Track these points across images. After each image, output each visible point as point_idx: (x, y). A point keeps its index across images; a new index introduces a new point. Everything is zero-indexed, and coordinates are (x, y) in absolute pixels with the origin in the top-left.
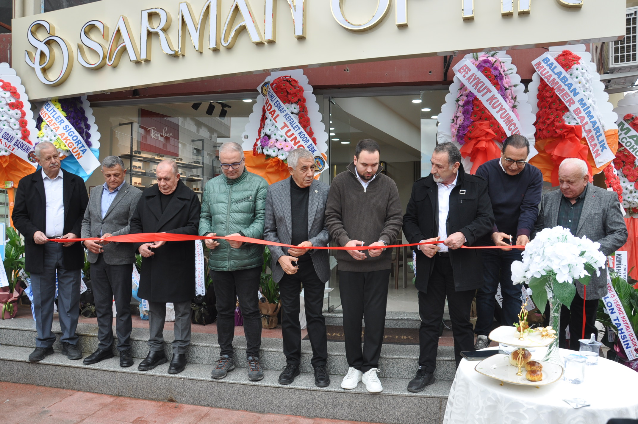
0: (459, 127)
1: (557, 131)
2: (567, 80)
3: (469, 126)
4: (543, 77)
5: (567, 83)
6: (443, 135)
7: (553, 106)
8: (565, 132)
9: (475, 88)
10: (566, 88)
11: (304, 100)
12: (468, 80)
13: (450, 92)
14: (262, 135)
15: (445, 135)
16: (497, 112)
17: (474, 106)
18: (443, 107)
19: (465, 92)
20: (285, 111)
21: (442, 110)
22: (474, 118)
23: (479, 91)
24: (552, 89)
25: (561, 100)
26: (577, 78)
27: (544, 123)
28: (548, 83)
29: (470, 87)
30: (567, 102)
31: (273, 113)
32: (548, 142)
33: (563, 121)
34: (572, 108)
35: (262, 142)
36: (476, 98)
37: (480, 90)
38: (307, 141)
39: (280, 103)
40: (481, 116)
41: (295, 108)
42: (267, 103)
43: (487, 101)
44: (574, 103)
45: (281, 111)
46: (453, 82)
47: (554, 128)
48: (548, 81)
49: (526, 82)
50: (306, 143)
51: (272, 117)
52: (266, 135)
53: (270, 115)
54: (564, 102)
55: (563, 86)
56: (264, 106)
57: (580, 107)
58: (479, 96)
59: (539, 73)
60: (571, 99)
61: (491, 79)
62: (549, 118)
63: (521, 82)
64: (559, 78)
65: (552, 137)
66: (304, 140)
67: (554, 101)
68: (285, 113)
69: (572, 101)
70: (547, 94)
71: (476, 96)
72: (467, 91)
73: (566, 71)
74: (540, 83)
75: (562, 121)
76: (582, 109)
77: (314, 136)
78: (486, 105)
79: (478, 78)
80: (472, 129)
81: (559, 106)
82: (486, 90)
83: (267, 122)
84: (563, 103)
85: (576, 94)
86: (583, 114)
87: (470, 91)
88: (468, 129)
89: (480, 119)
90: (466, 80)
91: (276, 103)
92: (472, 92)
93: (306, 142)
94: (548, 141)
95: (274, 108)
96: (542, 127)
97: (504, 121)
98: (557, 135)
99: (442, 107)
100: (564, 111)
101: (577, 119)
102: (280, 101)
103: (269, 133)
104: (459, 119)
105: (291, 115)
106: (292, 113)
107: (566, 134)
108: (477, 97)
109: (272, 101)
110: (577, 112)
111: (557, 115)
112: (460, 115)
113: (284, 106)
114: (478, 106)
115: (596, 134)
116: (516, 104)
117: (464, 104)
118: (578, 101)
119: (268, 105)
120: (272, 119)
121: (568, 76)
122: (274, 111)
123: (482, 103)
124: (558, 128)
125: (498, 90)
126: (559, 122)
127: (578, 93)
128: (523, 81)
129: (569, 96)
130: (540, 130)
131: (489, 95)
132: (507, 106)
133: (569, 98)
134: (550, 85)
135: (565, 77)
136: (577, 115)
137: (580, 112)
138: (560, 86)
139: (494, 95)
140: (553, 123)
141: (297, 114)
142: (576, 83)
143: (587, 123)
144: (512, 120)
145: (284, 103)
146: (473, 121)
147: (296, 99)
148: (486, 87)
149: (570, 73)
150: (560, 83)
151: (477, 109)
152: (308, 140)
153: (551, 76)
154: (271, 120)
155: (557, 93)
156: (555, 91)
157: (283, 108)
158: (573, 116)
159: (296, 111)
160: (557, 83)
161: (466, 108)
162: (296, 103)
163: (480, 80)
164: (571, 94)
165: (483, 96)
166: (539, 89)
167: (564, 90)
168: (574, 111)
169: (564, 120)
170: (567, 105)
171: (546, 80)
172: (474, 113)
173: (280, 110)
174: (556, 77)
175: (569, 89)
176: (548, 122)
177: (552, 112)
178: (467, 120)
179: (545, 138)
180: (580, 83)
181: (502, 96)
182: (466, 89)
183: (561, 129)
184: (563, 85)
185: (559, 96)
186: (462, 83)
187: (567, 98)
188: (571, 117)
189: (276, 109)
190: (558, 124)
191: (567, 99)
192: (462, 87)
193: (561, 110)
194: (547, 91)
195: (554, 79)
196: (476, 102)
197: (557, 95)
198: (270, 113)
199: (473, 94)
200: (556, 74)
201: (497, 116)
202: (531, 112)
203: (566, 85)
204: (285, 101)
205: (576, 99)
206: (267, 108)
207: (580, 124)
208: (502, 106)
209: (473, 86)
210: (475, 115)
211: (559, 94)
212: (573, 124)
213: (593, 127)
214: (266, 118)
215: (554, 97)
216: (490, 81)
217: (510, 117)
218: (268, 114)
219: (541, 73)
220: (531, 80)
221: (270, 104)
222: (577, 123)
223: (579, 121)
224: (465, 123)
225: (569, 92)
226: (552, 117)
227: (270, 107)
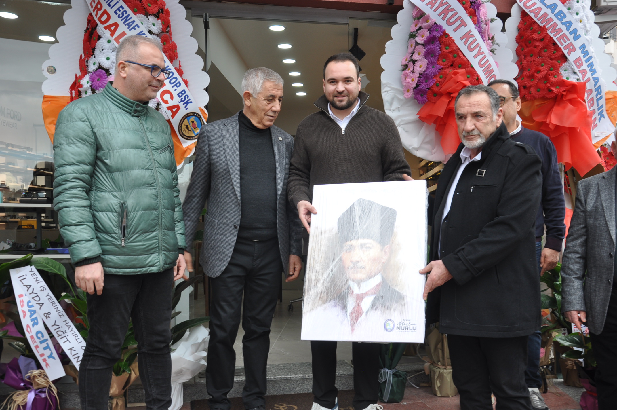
0: (419, 77)
1: (553, 89)
2: (565, 16)
3: (436, 76)
4: (527, 11)
5: (565, 20)
6: (389, 89)
7: (543, 53)
8: (564, 91)
9: (443, 19)
10: (564, 28)
11: (168, 13)
12: (430, 6)
13: (397, 23)
14: (92, 68)
15: (392, 89)
16: (475, 57)
17: (443, 46)
18: (388, 44)
19: (426, 24)
20: (138, 27)
21: (386, 50)
22: (443, 63)
23: (449, 24)
24: (543, 29)
25: (557, 44)
26: (577, 14)
27: (532, 77)
28: (536, 20)
29: (434, 17)
30: (565, 48)
31: (112, 28)
32: (537, 105)
33: (559, 74)
34: (571, 58)
35: (92, 80)
36: (445, 34)
37: (451, 21)
38: (178, 85)
39: (126, 12)
40: (453, 62)
41: (154, 25)
42: (100, 9)
43: (462, 38)
44: (574, 50)
45: (129, 26)
46: (402, 8)
47: (549, 85)
48: (536, 17)
49: (504, 16)
50: (175, 87)
51: (112, 35)
52: (100, 67)
53: (108, 33)
54: (562, 47)
55: (560, 25)
56: (91, 14)
57: (582, 56)
58: (449, 30)
59: (521, 4)
60: (571, 44)
61: (466, 6)
62: (540, 71)
63: (497, 16)
64: (552, 12)
65: (544, 98)
66: (172, 82)
67: (546, 47)
68: (138, 30)
69: (571, 47)
70: (536, 36)
71: (445, 31)
72: (430, 23)
73: (563, 3)
74: (520, 19)
75: (558, 76)
76: (583, 60)
77: (185, 77)
78: (460, 44)
79: (447, 3)
80: (440, 80)
81: (554, 53)
82: (459, 23)
83: (102, 43)
84: (560, 49)
85: (577, 37)
86: (585, 67)
87: (435, 23)
88: (435, 79)
89: (452, 65)
90: (427, 5)
91: (118, 9)
92: (438, 23)
93: (176, 85)
94: (537, 103)
95: (114, 19)
96: (527, 83)
97: (483, 71)
98: (552, 95)
99: (386, 46)
100: (559, 61)
101: (578, 73)
102: (126, 8)
103: (106, 64)
104: (417, 64)
105: (148, 34)
106: (150, 32)
107: (564, 93)
108: (447, 32)
109: (109, 5)
110: (578, 64)
111: (552, 66)
112: (420, 58)
113: (137, 18)
114: (449, 45)
115: (597, 96)
116: (495, 46)
117: (425, 41)
118: (580, 48)
119: (100, 13)
120: (112, 39)
121: (565, 10)
122: (116, 25)
123: (453, 41)
124: (554, 84)
125: (475, 24)
126: (554, 76)
127: (579, 36)
128: (499, 15)
129: (569, 40)
130: (525, 87)
131: (463, 31)
132: (485, 49)
133: (568, 42)
134: (539, 22)
135: (561, 11)
136: (579, 67)
137: (582, 64)
138: (555, 25)
139: (470, 31)
140: (546, 78)
141: (157, 35)
142: (577, 21)
143: (588, 80)
144: (492, 71)
145: (135, 13)
146: (442, 69)
147: (155, 9)
148: (460, 17)
149: (568, 6)
150: (555, 20)
151: (447, 50)
152: (179, 83)
153: (540, 9)
154: (109, 42)
155: (552, 35)
156: (548, 32)
157: (134, 22)
158: (573, 69)
159: (156, 29)
160: (551, 20)
161: (431, 48)
162: (157, 16)
163: (450, 6)
164: (571, 37)
165: (455, 30)
166: (519, 29)
167: (560, 30)
168: (575, 62)
169: (561, 73)
170: (565, 52)
171: (532, 15)
172: (443, 56)
173: (128, 24)
174: (548, 11)
175: (568, 29)
176: (539, 76)
177: (543, 62)
178: (431, 67)
179: (534, 99)
180: (581, 22)
181: (479, 32)
182: (427, 19)
183: (558, 87)
184: (559, 23)
185: (555, 39)
186: (420, 10)
187: (565, 42)
188: (570, 71)
189: (120, 22)
190: (553, 79)
191: (565, 44)
192: (420, 15)
193: (556, 59)
194: (534, 32)
195: (545, 15)
196: (444, 39)
197: (551, 38)
198: (106, 28)
199: (440, 27)
200: (548, 7)
201: (474, 63)
202: (512, 61)
203: (563, 24)
204: (135, 9)
205: (577, 44)
206: (99, 19)
207: (582, 81)
208: (480, 48)
209: (439, 15)
210: (444, 60)
211: (555, 36)
212: (573, 79)
213: (595, 85)
214: (99, 38)
215: (547, 41)
216: (465, 8)
217: (490, 65)
218: (101, 29)
219: (525, 4)
220: (509, 15)
221: (105, 12)
222: (578, 79)
223: (580, 76)
224: (429, 70)
225: (567, 34)
226: (544, 70)
227: (105, 17)
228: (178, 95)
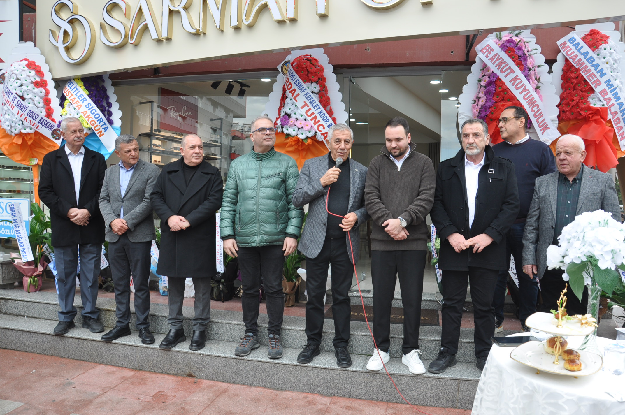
0: (481, 108)
1: (581, 112)
2: (594, 60)
3: (491, 107)
4: (568, 58)
5: (594, 63)
6: (464, 116)
7: (578, 87)
8: (590, 114)
9: (498, 69)
10: (593, 69)
11: (325, 80)
12: (490, 61)
13: (471, 73)
14: (282, 114)
15: (466, 116)
16: (520, 93)
17: (497, 87)
18: (465, 87)
19: (487, 73)
20: (306, 90)
21: (463, 91)
22: (496, 99)
23: (502, 72)
24: (578, 70)
25: (586, 81)
26: (604, 58)
27: (568, 104)
28: (573, 64)
29: (493, 68)
30: (593, 83)
31: (293, 92)
32: (572, 124)
33: (587, 102)
34: (598, 90)
35: (282, 121)
36: (498, 79)
37: (503, 70)
38: (327, 121)
39: (300, 82)
40: (504, 97)
41: (315, 88)
42: (288, 82)
43: (510, 82)
44: (600, 84)
45: (301, 90)
46: (475, 62)
47: (579, 110)
48: (573, 62)
49: (550, 62)
50: (326, 122)
51: (292, 96)
52: (286, 114)
53: (291, 94)
54: (590, 83)
55: (590, 67)
56: (284, 85)
57: (607, 88)
58: (502, 76)
59: (564, 53)
60: (598, 80)
61: (515, 59)
62: (574, 100)
63: (545, 63)
64: (585, 58)
65: (576, 119)
66: (324, 119)
67: (579, 83)
68: (306, 92)
69: (598, 82)
70: (572, 75)
71: (499, 77)
72: (490, 72)
73: (593, 51)
74: (564, 63)
75: (587, 103)
76: (608, 91)
77: (334, 115)
78: (509, 85)
79: (501, 58)
80: (494, 110)
81: (585, 87)
82: (509, 71)
83: (287, 101)
84: (589, 84)
85: (602, 75)
86: (610, 95)
87: (493, 72)
88: (490, 110)
89: (503, 100)
90: (489, 60)
91: (296, 81)
92: (495, 72)
93: (326, 121)
94: (571, 123)
95: (294, 87)
96: (566, 108)
97: (527, 102)
98: (581, 117)
99: (463, 88)
100: (589, 93)
101: (603, 100)
102: (300, 80)
103: (289, 112)
104: (481, 100)
105: (311, 94)
106: (313, 92)
107: (590, 116)
108: (500, 78)
109: (292, 79)
110: (603, 94)
111: (582, 96)
112: (482, 96)
113: (305, 85)
114: (501, 86)
115: (622, 116)
116: (540, 85)
117: (486, 84)
118: (605, 82)
119: (288, 84)
120: (292, 98)
121: (595, 56)
122: (295, 90)
123: (504, 84)
124: (582, 110)
125: (521, 71)
126: (583, 103)
127: (605, 74)
128: (547, 62)
129: (596, 77)
130: (563, 111)
131: (512, 76)
132: (530, 87)
133: (595, 79)
134: (575, 65)
135: (591, 57)
136: (603, 96)
137: (607, 94)
138: (587, 67)
139: (517, 76)
140: (577, 104)
141: (317, 93)
142: (603, 64)
143: (613, 105)
144: (535, 102)
145: (305, 82)
146: (496, 102)
147: (317, 79)
148: (510, 67)
149: (597, 53)
150: (587, 63)
151: (499, 89)
152: (328, 119)
153: (577, 56)
154: (291, 99)
155: (583, 74)
156: (581, 72)
157: (304, 87)
158: (598, 98)
159: (316, 90)
160: (584, 63)
161: (489, 89)
162: (317, 82)
163: (503, 60)
164: (598, 75)
165: (506, 76)
166: (563, 70)
167: (590, 70)
168: (600, 93)
169: (589, 101)
170: (593, 86)
171: (571, 60)
172: (497, 94)
173: (301, 89)
174: (582, 57)
175: (595, 70)
176: (572, 103)
177: (577, 93)
178: (489, 101)
179: (569, 120)
180: (607, 63)
181: (525, 76)
182: (488, 69)
183: (586, 111)
184: (589, 65)
185: (585, 77)
186: (485, 64)
187: (593, 79)
188: (596, 99)
189: (297, 88)
190: (582, 106)
191: (593, 80)
192: (485, 67)
193: (586, 91)
194: (572, 72)
195: (580, 60)
196: (498, 83)
197: (582, 76)
198: (290, 92)
199: (496, 74)
200: (582, 54)
201: (520, 97)
202: (555, 94)
203: (592, 66)
204: (305, 80)
205: (603, 80)
206: (287, 87)
207: (606, 106)
208: (525, 87)
209: (496, 66)
210: (498, 96)
211: (585, 75)
212: (598, 105)
213: (620, 109)
214: (287, 97)
215: (579, 78)
216: (514, 61)
217: (533, 98)
218: (288, 93)
219: (566, 53)
220: (556, 61)
221: (290, 83)
222: (603, 105)
223: (605, 103)
224: (487, 104)
225: (595, 73)
226: (576, 98)
227: (290, 86)
228: (328, 126)
